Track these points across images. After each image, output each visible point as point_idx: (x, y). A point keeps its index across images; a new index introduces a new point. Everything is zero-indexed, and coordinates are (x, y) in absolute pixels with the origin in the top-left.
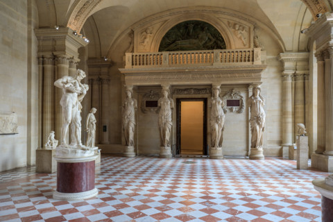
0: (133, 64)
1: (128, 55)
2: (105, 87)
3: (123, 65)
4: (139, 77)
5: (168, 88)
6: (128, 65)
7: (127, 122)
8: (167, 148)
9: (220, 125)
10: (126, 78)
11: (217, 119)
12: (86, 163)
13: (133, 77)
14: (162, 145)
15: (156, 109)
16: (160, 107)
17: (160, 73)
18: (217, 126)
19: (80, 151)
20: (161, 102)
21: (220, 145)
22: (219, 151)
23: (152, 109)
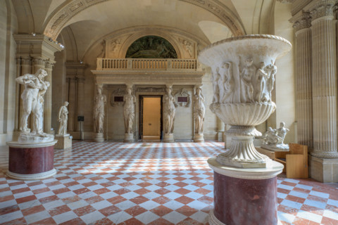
0: (103, 67)
1: (100, 60)
2: (81, 84)
3: (95, 67)
4: (108, 78)
5: (131, 87)
6: (99, 69)
7: (97, 114)
8: (130, 134)
9: (171, 116)
10: (97, 78)
11: (169, 112)
12: (45, 148)
13: (103, 78)
14: (127, 132)
15: (122, 103)
17: (125, 75)
18: (169, 117)
19: (38, 138)
20: (126, 98)
21: (172, 132)
22: (171, 136)
23: (119, 103)
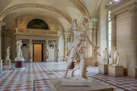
0: (19, 32)
1: (17, 29)
2: (5, 38)
3: (15, 32)
4: (21, 36)
5: (31, 40)
6: (17, 32)
7: (17, 51)
8: (31, 59)
9: (48, 52)
10: (16, 36)
11: (47, 50)
13: (19, 36)
14: (29, 58)
15: (26, 47)
16: (29, 46)
17: (29, 36)
18: (47, 52)
21: (48, 58)
22: (48, 60)
23: (25, 47)
